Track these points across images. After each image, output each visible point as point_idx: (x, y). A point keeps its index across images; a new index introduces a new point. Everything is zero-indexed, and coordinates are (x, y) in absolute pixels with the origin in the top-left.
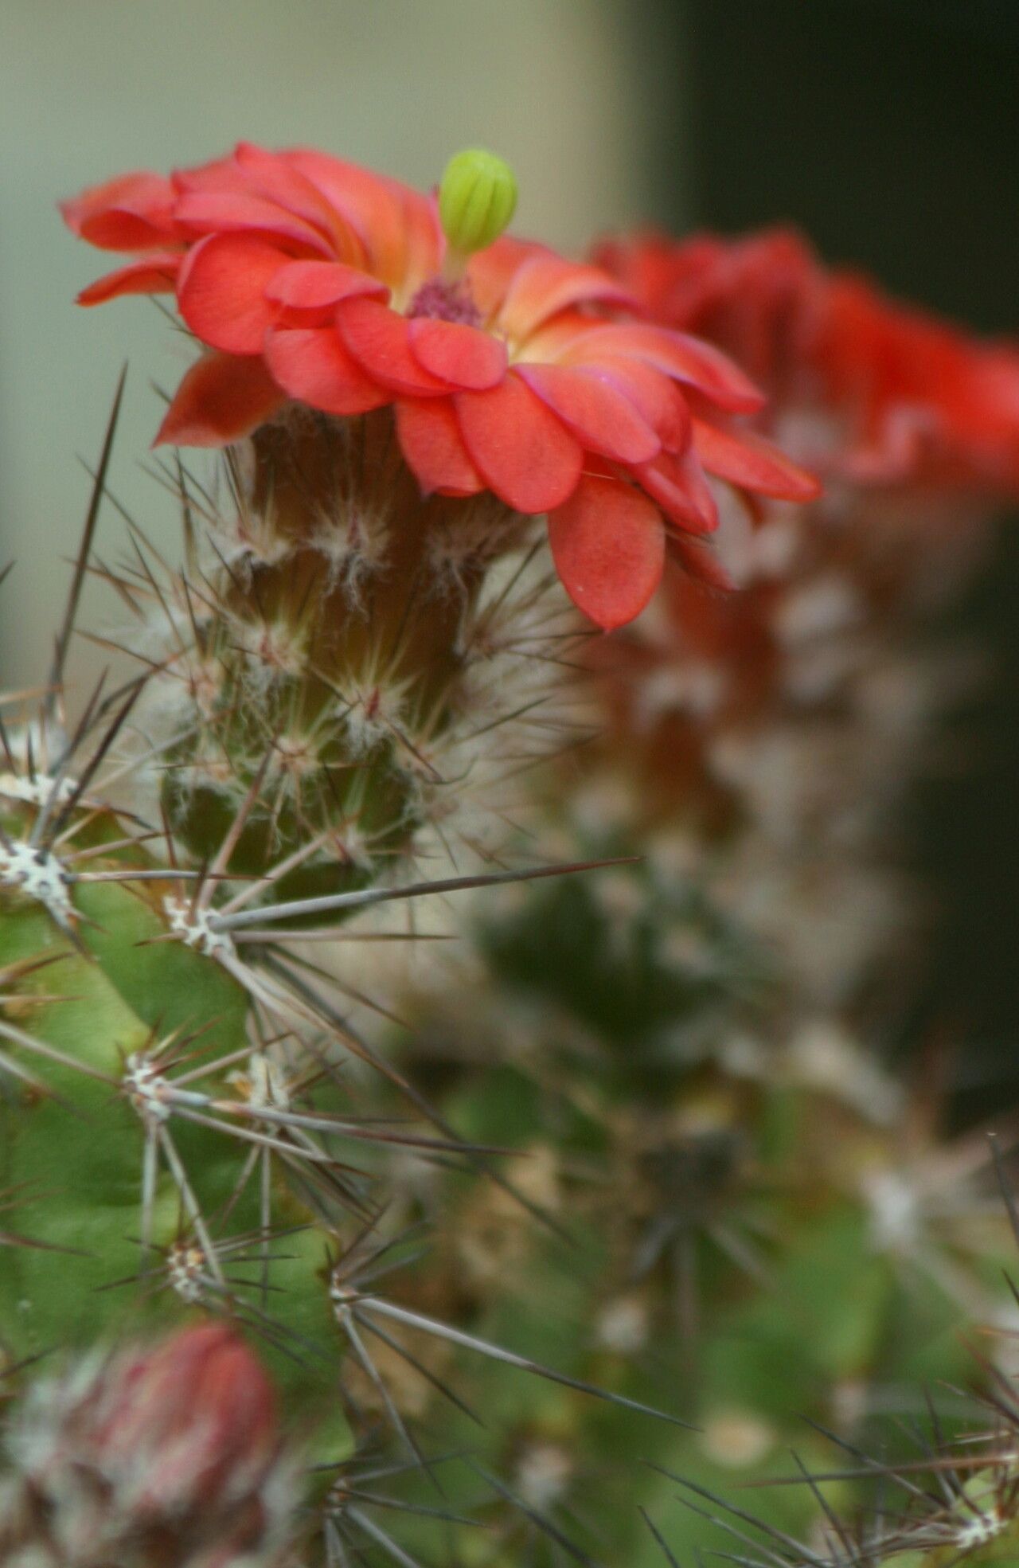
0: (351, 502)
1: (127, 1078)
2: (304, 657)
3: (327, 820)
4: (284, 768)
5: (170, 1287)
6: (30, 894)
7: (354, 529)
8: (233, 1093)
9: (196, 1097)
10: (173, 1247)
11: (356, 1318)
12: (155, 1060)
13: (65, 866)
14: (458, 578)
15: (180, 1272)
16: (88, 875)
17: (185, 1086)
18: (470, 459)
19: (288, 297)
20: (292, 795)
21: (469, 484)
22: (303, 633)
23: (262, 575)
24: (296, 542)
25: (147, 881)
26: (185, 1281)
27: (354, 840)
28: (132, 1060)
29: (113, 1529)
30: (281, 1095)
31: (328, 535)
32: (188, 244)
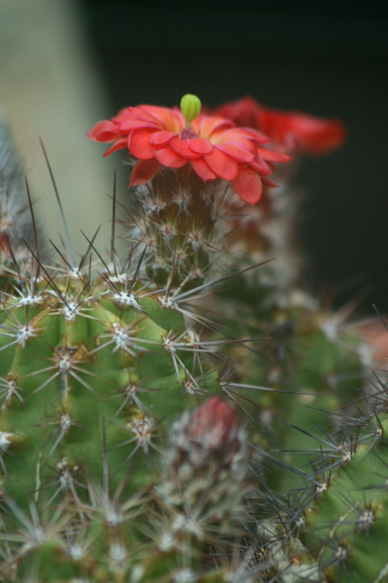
0: (180, 189)
1: (164, 344)
2: (176, 230)
3: (191, 269)
4: (178, 258)
5: (187, 393)
6: (128, 305)
7: (183, 195)
8: (186, 341)
9: (182, 344)
10: (185, 383)
11: (227, 389)
12: (169, 338)
13: (134, 295)
14: (210, 201)
15: (188, 388)
16: (141, 296)
17: (178, 342)
18: (211, 170)
19: (156, 142)
20: (182, 264)
21: (213, 177)
22: (175, 223)
23: (162, 212)
24: (168, 202)
25: (153, 295)
26: (190, 390)
27: (199, 272)
28: (164, 339)
29: (204, 455)
30: (198, 339)
31: (176, 199)
32: (127, 136)
